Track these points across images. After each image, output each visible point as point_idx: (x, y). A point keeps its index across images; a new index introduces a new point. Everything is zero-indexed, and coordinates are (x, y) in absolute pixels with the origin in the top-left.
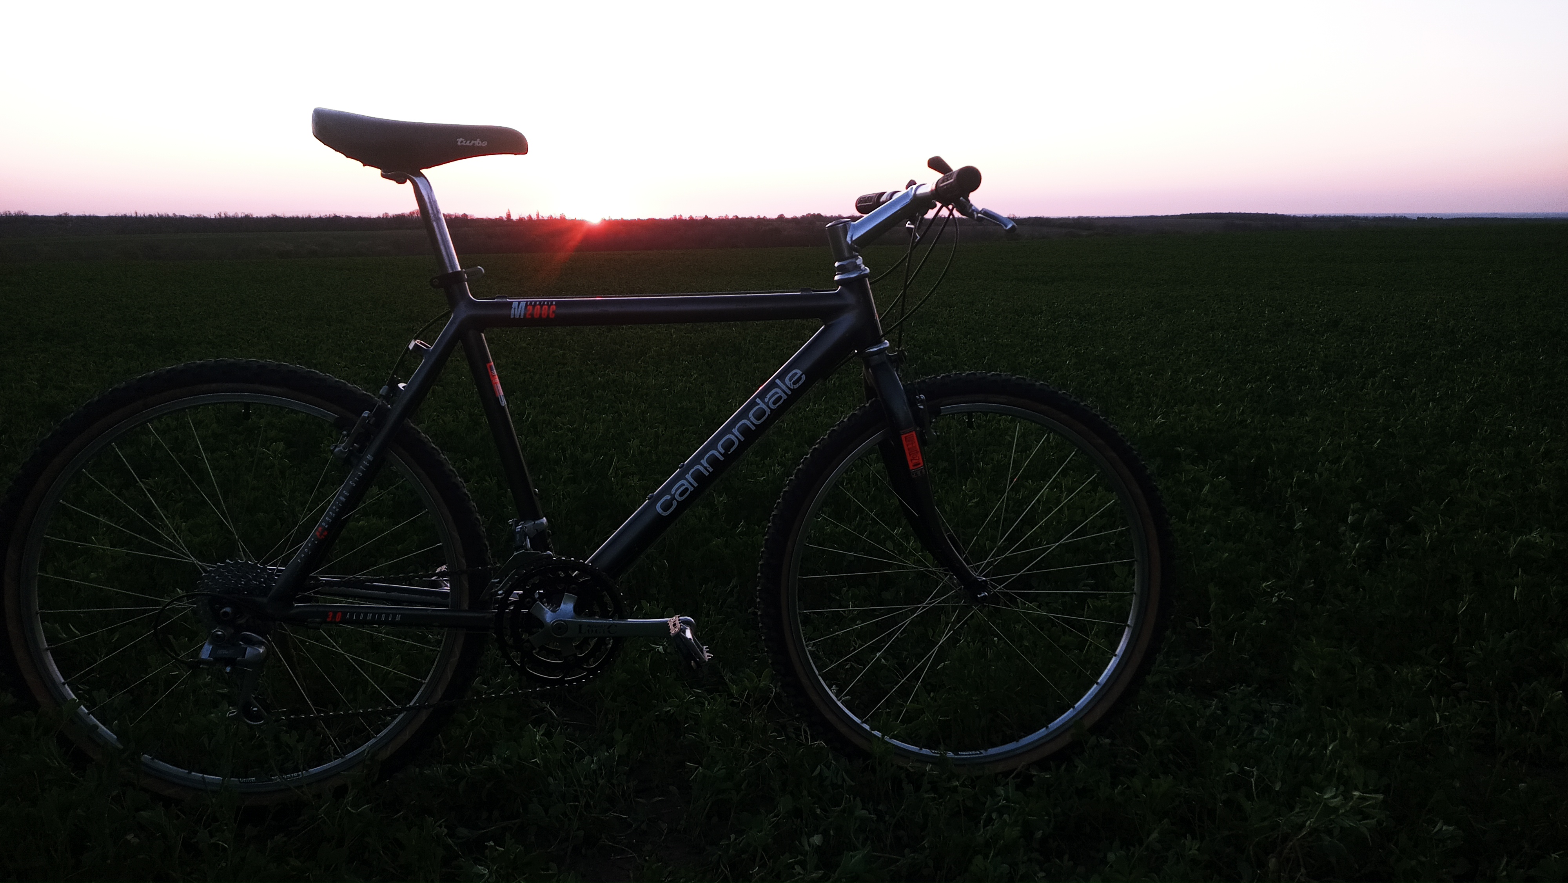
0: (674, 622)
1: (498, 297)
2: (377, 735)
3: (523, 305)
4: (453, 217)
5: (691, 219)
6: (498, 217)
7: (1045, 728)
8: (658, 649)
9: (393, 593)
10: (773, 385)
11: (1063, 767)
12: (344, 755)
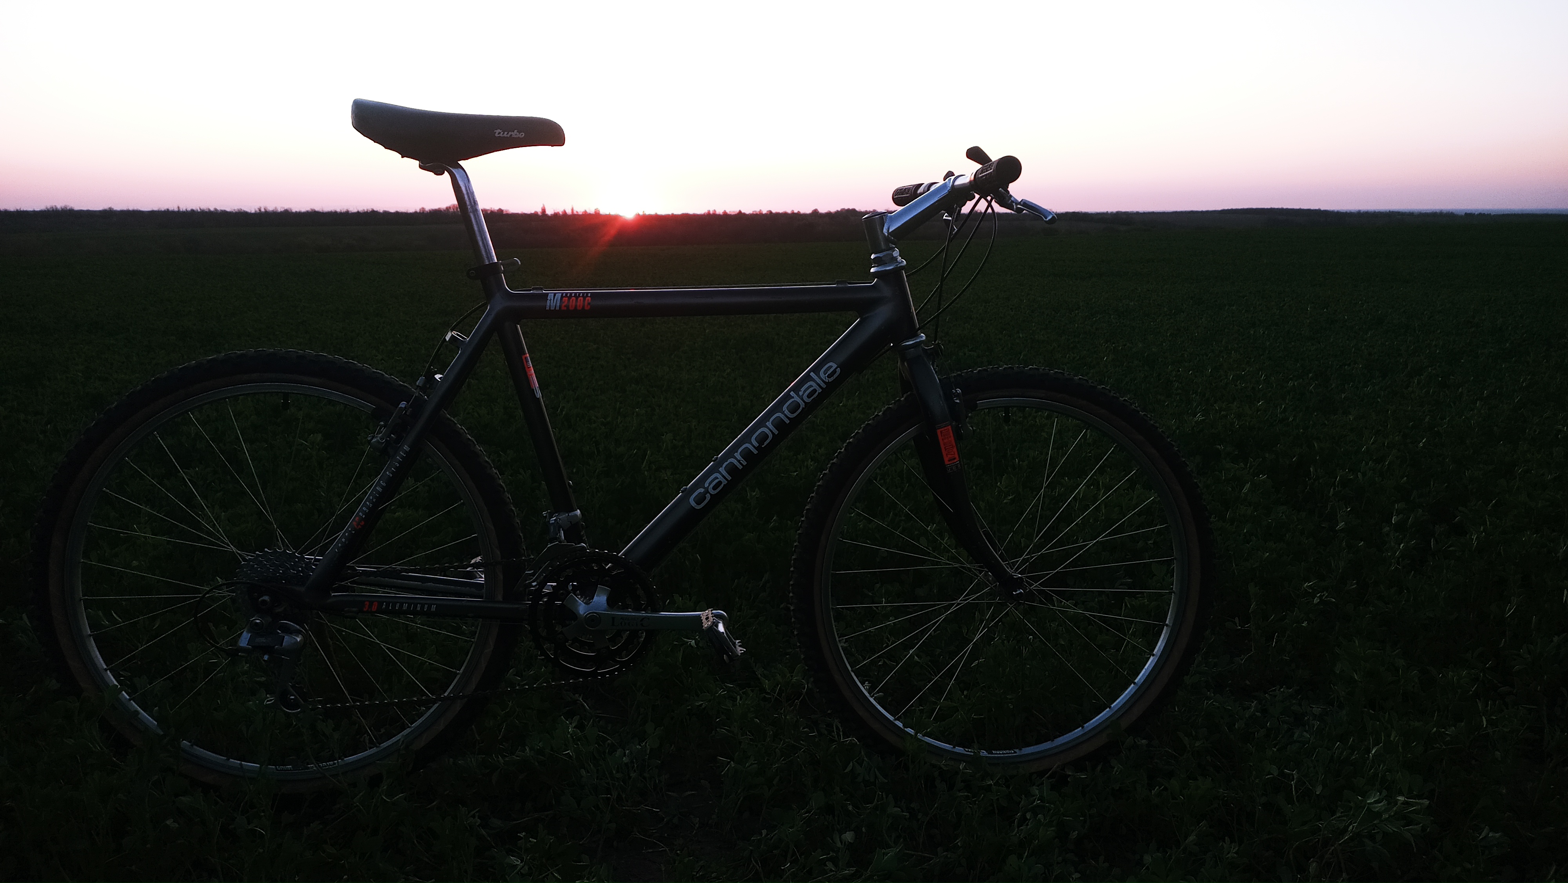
0: (706, 616)
1: (533, 289)
2: (411, 725)
3: (559, 296)
4: (489, 212)
5: (725, 215)
6: (533, 212)
7: (1081, 728)
8: (690, 644)
9: (429, 584)
10: (807, 378)
11: (1099, 768)
12: (380, 744)
